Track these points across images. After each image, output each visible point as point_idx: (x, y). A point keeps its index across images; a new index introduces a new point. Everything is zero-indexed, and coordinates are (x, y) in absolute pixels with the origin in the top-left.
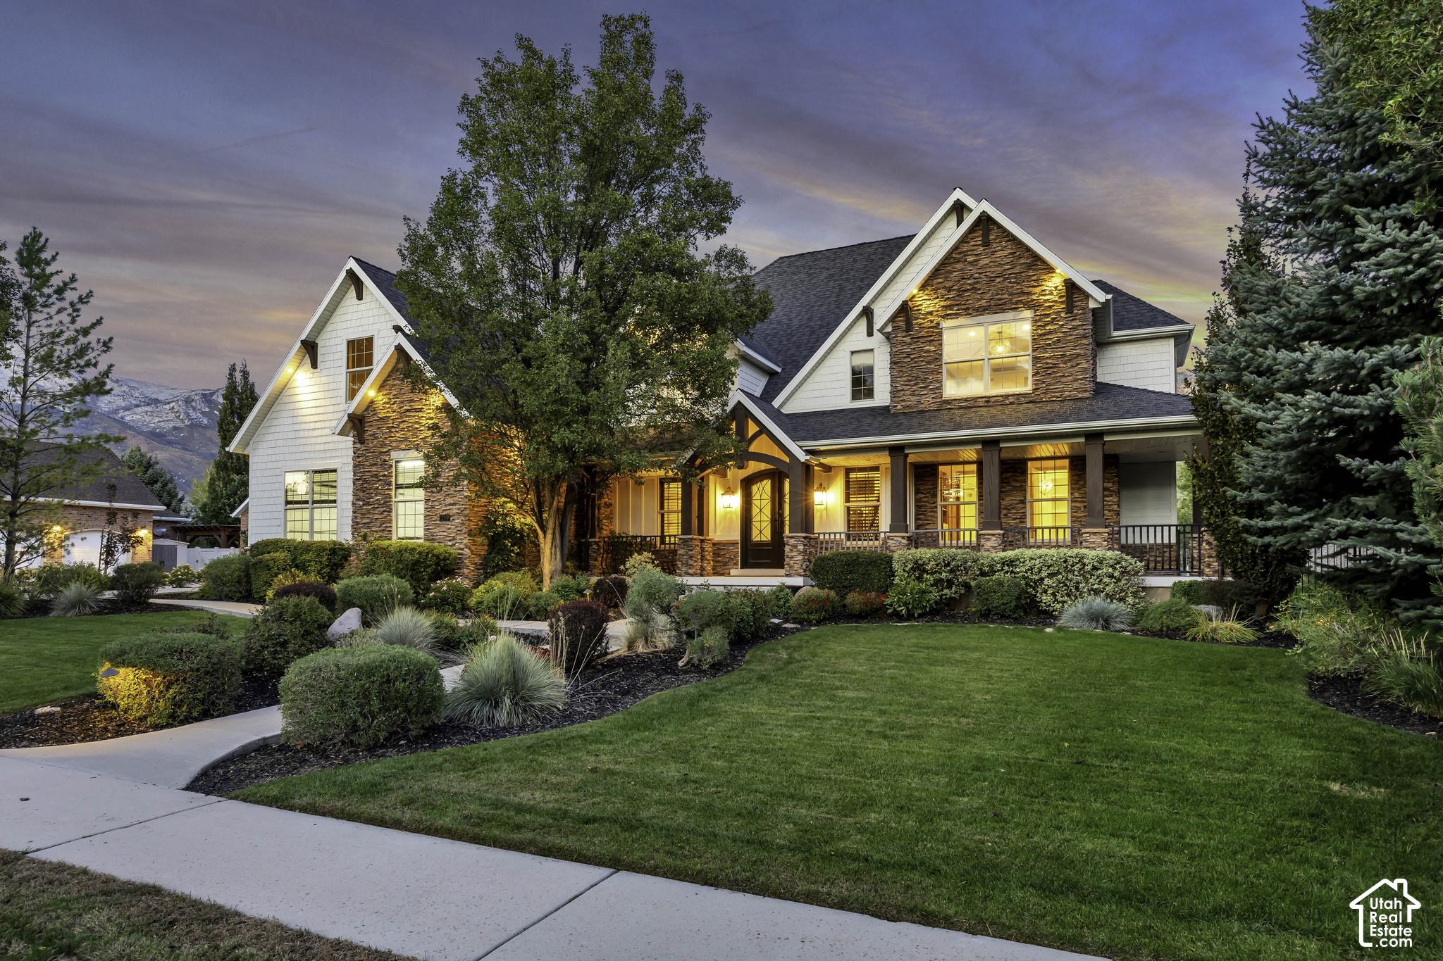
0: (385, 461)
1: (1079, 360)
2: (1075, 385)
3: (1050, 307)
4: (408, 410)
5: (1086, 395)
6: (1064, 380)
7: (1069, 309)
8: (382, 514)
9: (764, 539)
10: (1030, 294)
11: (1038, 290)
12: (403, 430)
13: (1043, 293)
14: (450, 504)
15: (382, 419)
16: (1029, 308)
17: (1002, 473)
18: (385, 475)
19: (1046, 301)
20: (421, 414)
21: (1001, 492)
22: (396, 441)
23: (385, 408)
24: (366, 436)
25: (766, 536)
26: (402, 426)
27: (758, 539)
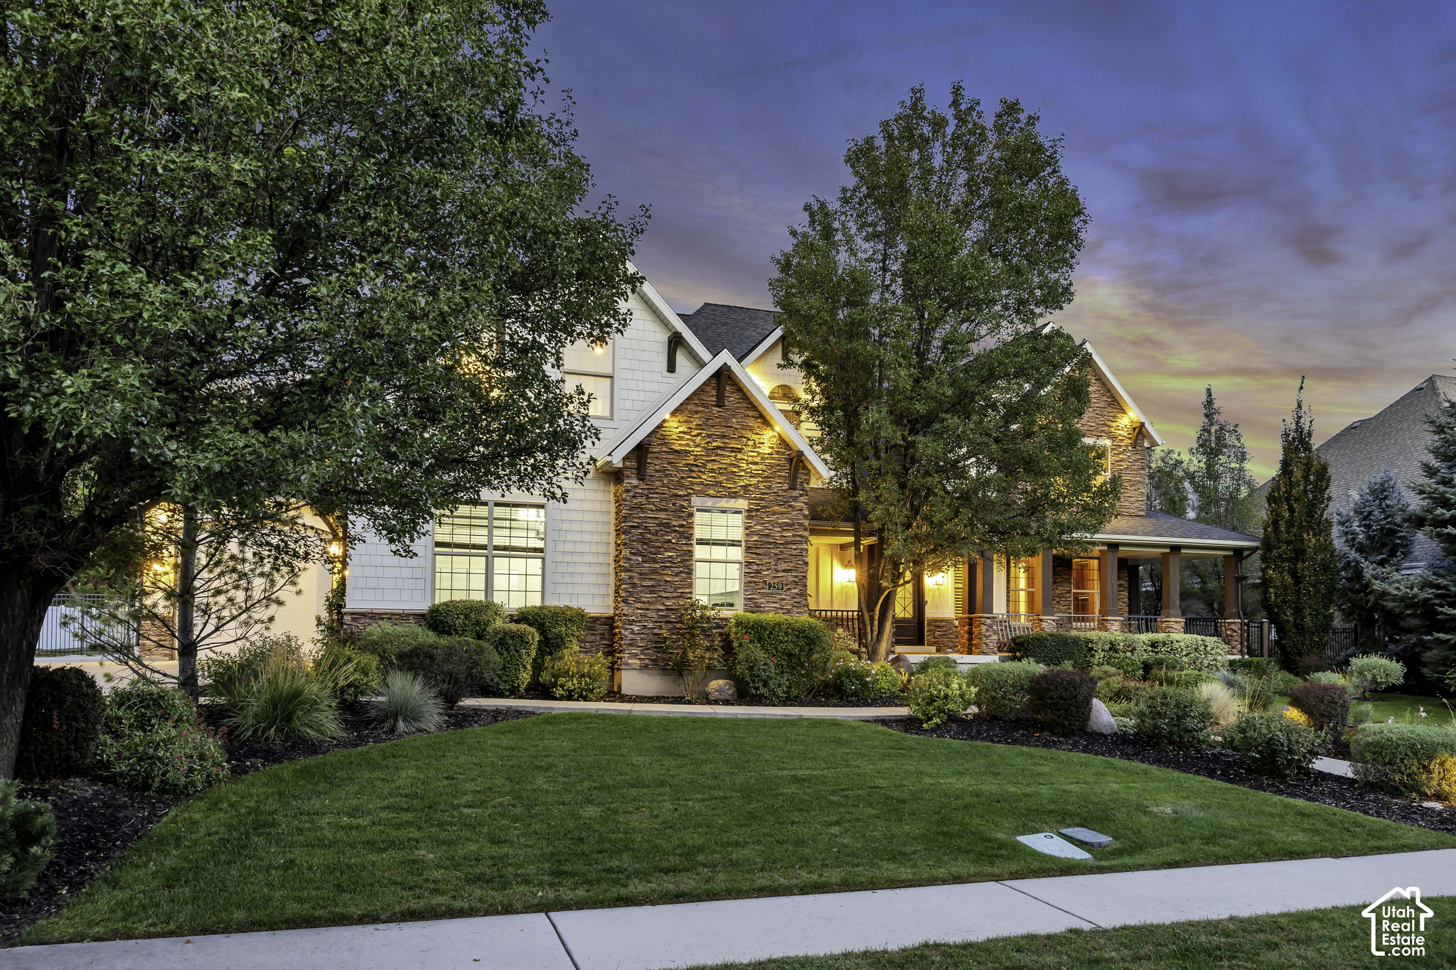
0: (683, 507)
1: (1139, 486)
2: (1137, 504)
3: (1122, 440)
4: (718, 448)
5: (1143, 513)
6: (1130, 499)
7: (1134, 445)
8: (677, 575)
9: (908, 616)
10: (1109, 426)
11: (1114, 424)
12: (712, 471)
13: (1117, 428)
14: (784, 571)
15: (677, 452)
16: (1109, 438)
17: (1054, 567)
18: (682, 526)
19: (1120, 435)
20: (739, 456)
21: (1054, 582)
22: (702, 483)
23: (681, 438)
24: (650, 470)
25: (909, 614)
26: (710, 466)
27: (902, 615)
